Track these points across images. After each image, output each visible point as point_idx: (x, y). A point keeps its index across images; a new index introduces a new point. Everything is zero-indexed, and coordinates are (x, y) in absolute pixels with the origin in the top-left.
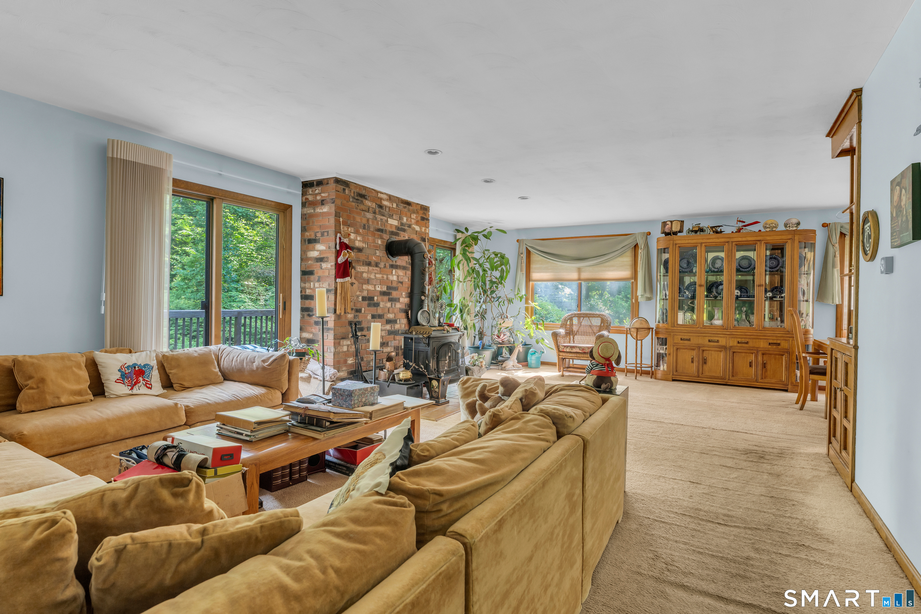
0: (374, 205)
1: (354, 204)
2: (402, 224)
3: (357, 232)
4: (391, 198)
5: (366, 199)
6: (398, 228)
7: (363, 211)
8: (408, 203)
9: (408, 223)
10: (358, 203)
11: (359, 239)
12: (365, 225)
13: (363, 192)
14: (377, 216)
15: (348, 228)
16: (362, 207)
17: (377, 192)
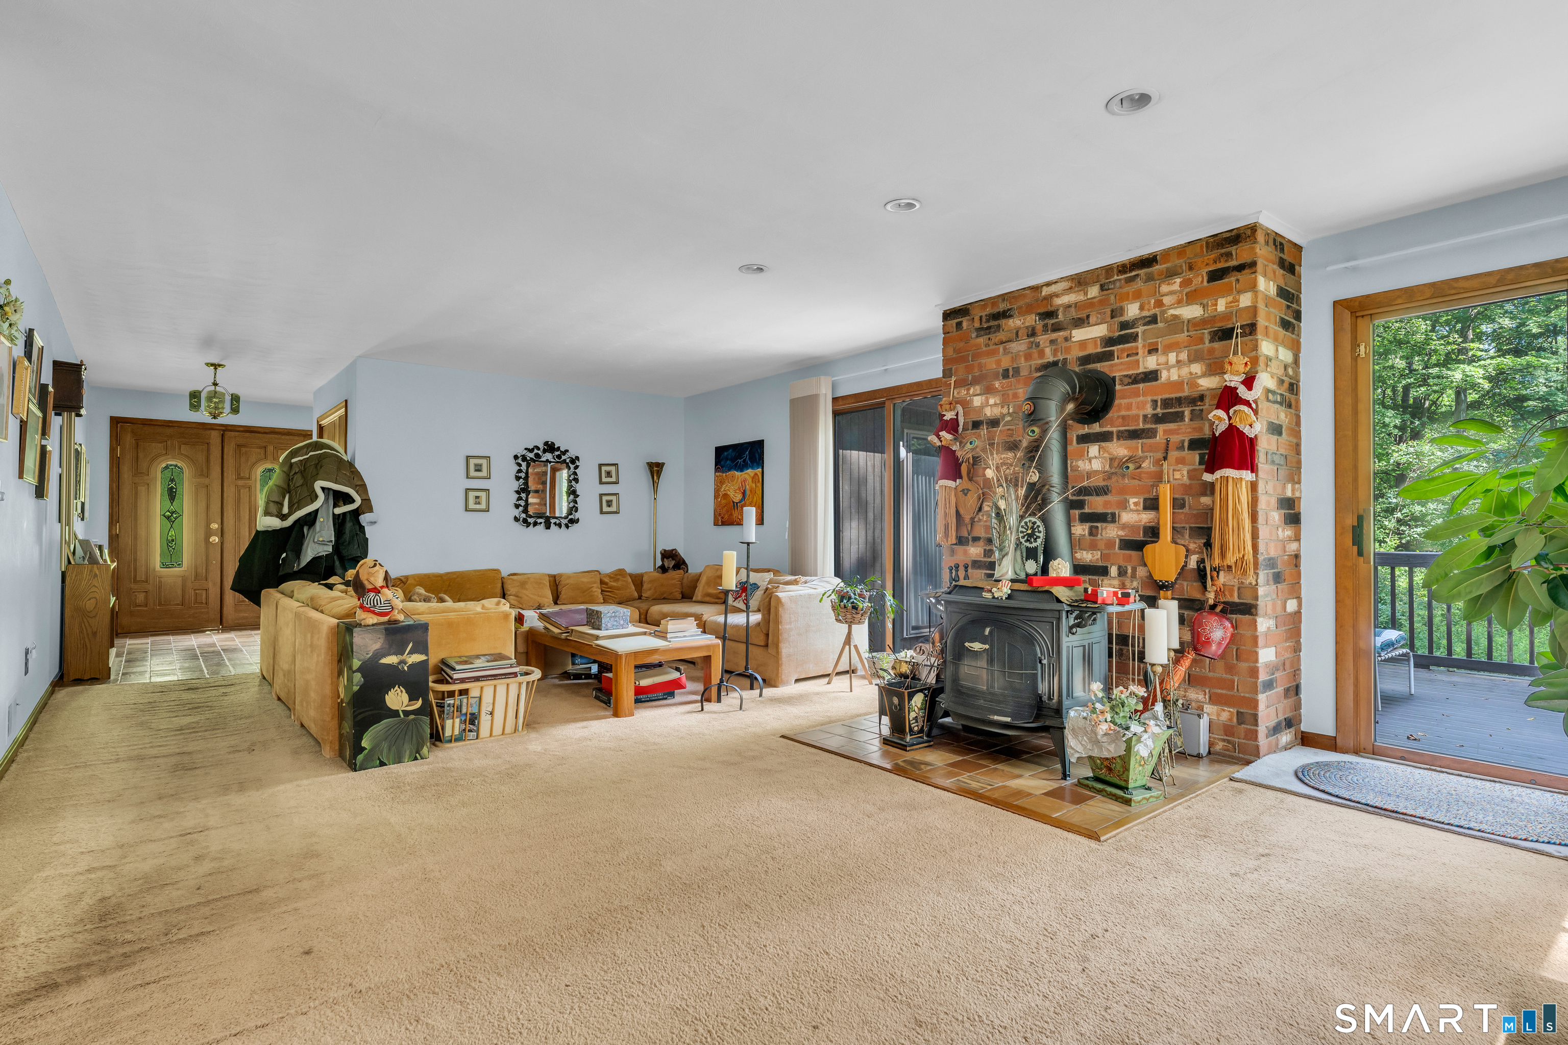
0: (1031, 320)
1: (981, 340)
2: (1124, 325)
3: (989, 390)
4: (1080, 281)
5: (1011, 316)
6: (1110, 341)
7: (1002, 343)
8: (1147, 262)
9: (1146, 313)
10: (989, 333)
11: (992, 401)
12: (1008, 370)
13: (1002, 307)
14: (1038, 339)
15: (968, 390)
16: (1001, 336)
17: (1036, 289)
